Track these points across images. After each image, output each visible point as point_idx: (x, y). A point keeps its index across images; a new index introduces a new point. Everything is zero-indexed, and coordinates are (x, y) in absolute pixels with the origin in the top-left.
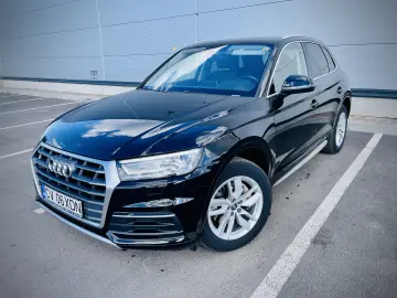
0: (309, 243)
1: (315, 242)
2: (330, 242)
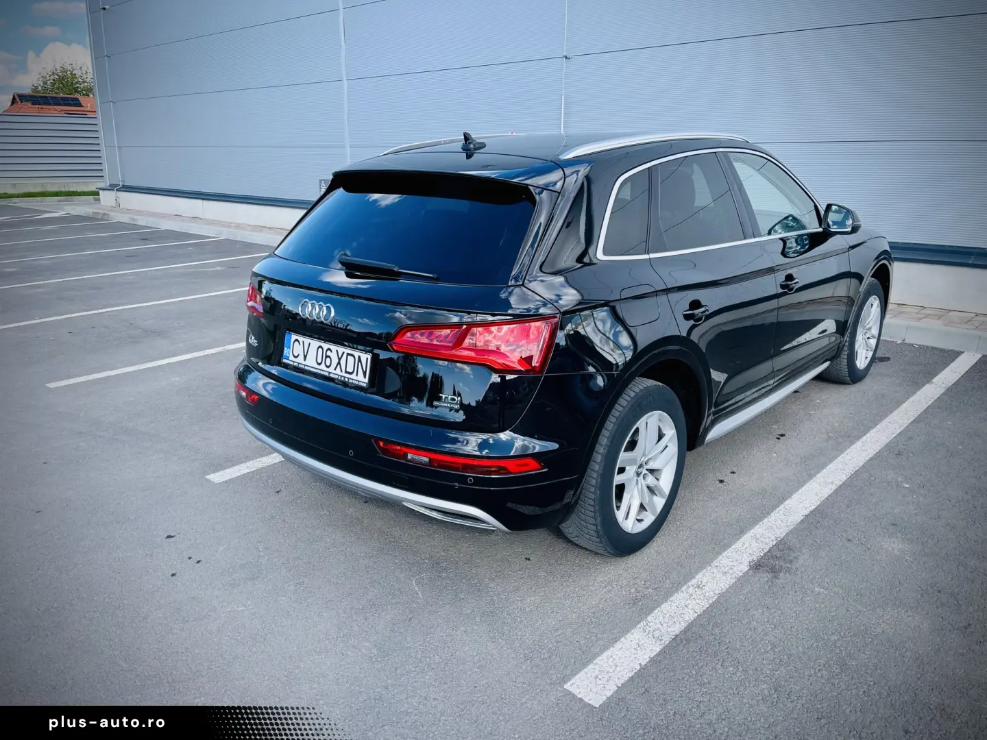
0: (745, 568)
1: (757, 566)
2: (788, 570)
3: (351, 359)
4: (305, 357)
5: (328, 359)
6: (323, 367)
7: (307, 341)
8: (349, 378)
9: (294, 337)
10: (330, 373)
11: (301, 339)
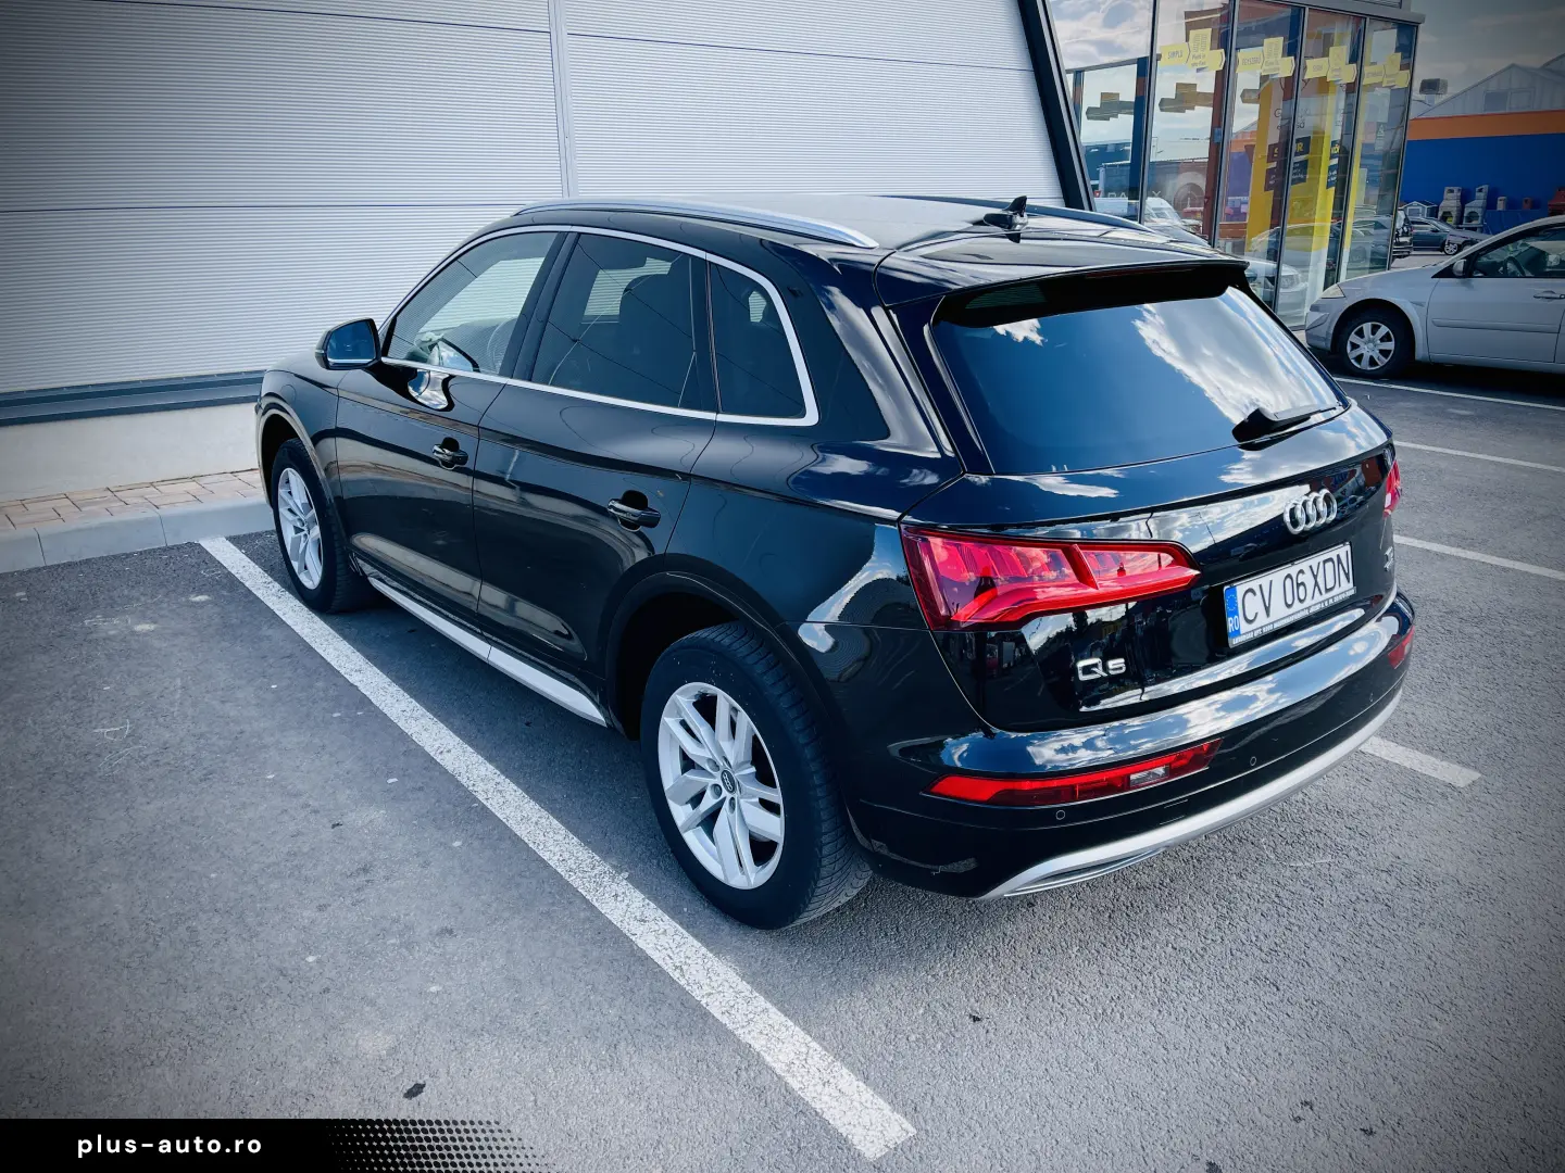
3: (1329, 565)
4: (1267, 609)
5: (1302, 588)
6: (1297, 606)
7: (1263, 580)
8: (1333, 597)
9: (1241, 588)
10: (1309, 608)
11: (1253, 583)
